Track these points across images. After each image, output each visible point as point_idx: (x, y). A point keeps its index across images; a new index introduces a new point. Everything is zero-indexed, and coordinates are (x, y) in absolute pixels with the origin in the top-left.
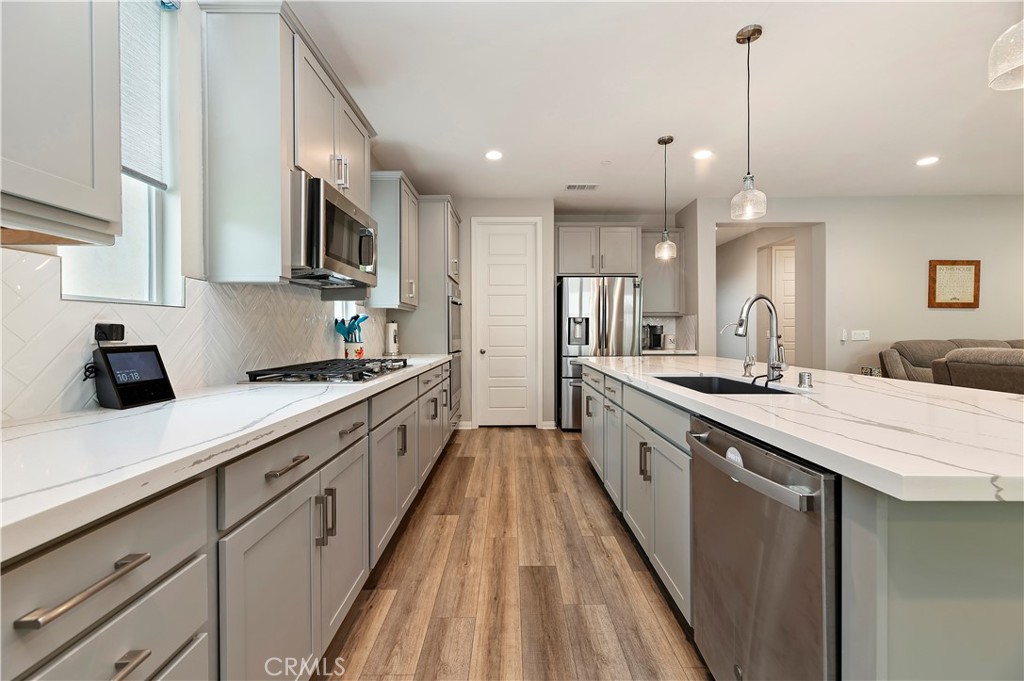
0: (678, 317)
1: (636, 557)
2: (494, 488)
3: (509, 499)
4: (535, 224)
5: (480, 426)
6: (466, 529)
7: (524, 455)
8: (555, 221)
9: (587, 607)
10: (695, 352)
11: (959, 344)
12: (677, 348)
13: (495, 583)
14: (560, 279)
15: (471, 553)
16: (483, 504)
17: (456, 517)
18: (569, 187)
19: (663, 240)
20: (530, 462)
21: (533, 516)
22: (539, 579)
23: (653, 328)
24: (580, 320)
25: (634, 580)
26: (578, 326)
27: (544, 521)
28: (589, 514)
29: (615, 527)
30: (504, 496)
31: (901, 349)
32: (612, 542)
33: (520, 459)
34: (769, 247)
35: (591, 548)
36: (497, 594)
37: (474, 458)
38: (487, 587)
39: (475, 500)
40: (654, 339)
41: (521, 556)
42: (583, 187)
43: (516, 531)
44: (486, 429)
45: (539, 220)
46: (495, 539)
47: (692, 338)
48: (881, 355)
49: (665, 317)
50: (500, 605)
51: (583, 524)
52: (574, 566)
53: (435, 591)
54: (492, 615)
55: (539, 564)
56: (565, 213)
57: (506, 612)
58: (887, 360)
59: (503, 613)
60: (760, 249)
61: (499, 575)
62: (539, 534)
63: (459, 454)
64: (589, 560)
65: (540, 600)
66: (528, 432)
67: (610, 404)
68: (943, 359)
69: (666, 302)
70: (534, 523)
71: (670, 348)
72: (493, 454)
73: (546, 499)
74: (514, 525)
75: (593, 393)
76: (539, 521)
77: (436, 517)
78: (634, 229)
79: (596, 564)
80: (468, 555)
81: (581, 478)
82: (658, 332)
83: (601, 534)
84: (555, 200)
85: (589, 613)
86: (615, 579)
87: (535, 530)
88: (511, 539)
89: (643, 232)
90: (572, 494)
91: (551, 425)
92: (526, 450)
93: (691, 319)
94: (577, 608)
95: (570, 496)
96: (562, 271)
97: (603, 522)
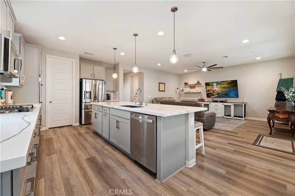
0: (114, 92)
1: (114, 148)
2: (65, 144)
3: (73, 146)
4: (73, 61)
5: (49, 128)
6: (61, 157)
7: (71, 134)
8: (80, 62)
9: (106, 161)
10: (118, 101)
11: (163, 98)
12: (114, 100)
13: (79, 165)
14: (81, 79)
15: (67, 161)
16: (64, 149)
17: (55, 155)
18: (85, 53)
19: (114, 73)
20: (75, 135)
21: (83, 148)
22: (92, 160)
23: (108, 95)
24: (88, 92)
25: (115, 152)
26: (87, 93)
27: (87, 148)
28: (99, 143)
29: (107, 144)
30: (70, 145)
31: (155, 99)
32: (107, 147)
33: (71, 135)
34: (133, 76)
35: (103, 150)
36: (81, 167)
37: (52, 138)
38: (77, 167)
39: (60, 149)
40: (108, 98)
41: (83, 157)
42: (90, 54)
43: (79, 152)
44: (52, 129)
45: (74, 60)
46: (73, 156)
47: (118, 97)
48: (152, 100)
49: (111, 92)
50: (83, 168)
51: (98, 145)
52: (100, 154)
53: (60, 173)
54: (82, 171)
55: (90, 157)
56: (83, 60)
57: (86, 169)
58: (153, 101)
59: (85, 169)
60: (131, 76)
61: (79, 163)
62: (87, 151)
63: (45, 138)
64: (103, 152)
65: (94, 163)
66: (70, 127)
67: (104, 114)
68: (162, 101)
69: (111, 88)
70: (84, 149)
71: (112, 99)
72: (60, 135)
73: (85, 143)
74: (78, 151)
75: (97, 112)
76: (85, 148)
77: (47, 157)
78: (104, 68)
79: (105, 152)
80: (66, 162)
81: (93, 136)
82: (109, 96)
83: (104, 146)
84: (80, 55)
85: (107, 162)
86: (110, 154)
87: (85, 150)
88: (79, 154)
89: (106, 69)
90: (92, 140)
91: (78, 124)
92: (72, 132)
93: (118, 92)
94: (104, 162)
95: (92, 141)
96: (82, 77)
97: (103, 144)
